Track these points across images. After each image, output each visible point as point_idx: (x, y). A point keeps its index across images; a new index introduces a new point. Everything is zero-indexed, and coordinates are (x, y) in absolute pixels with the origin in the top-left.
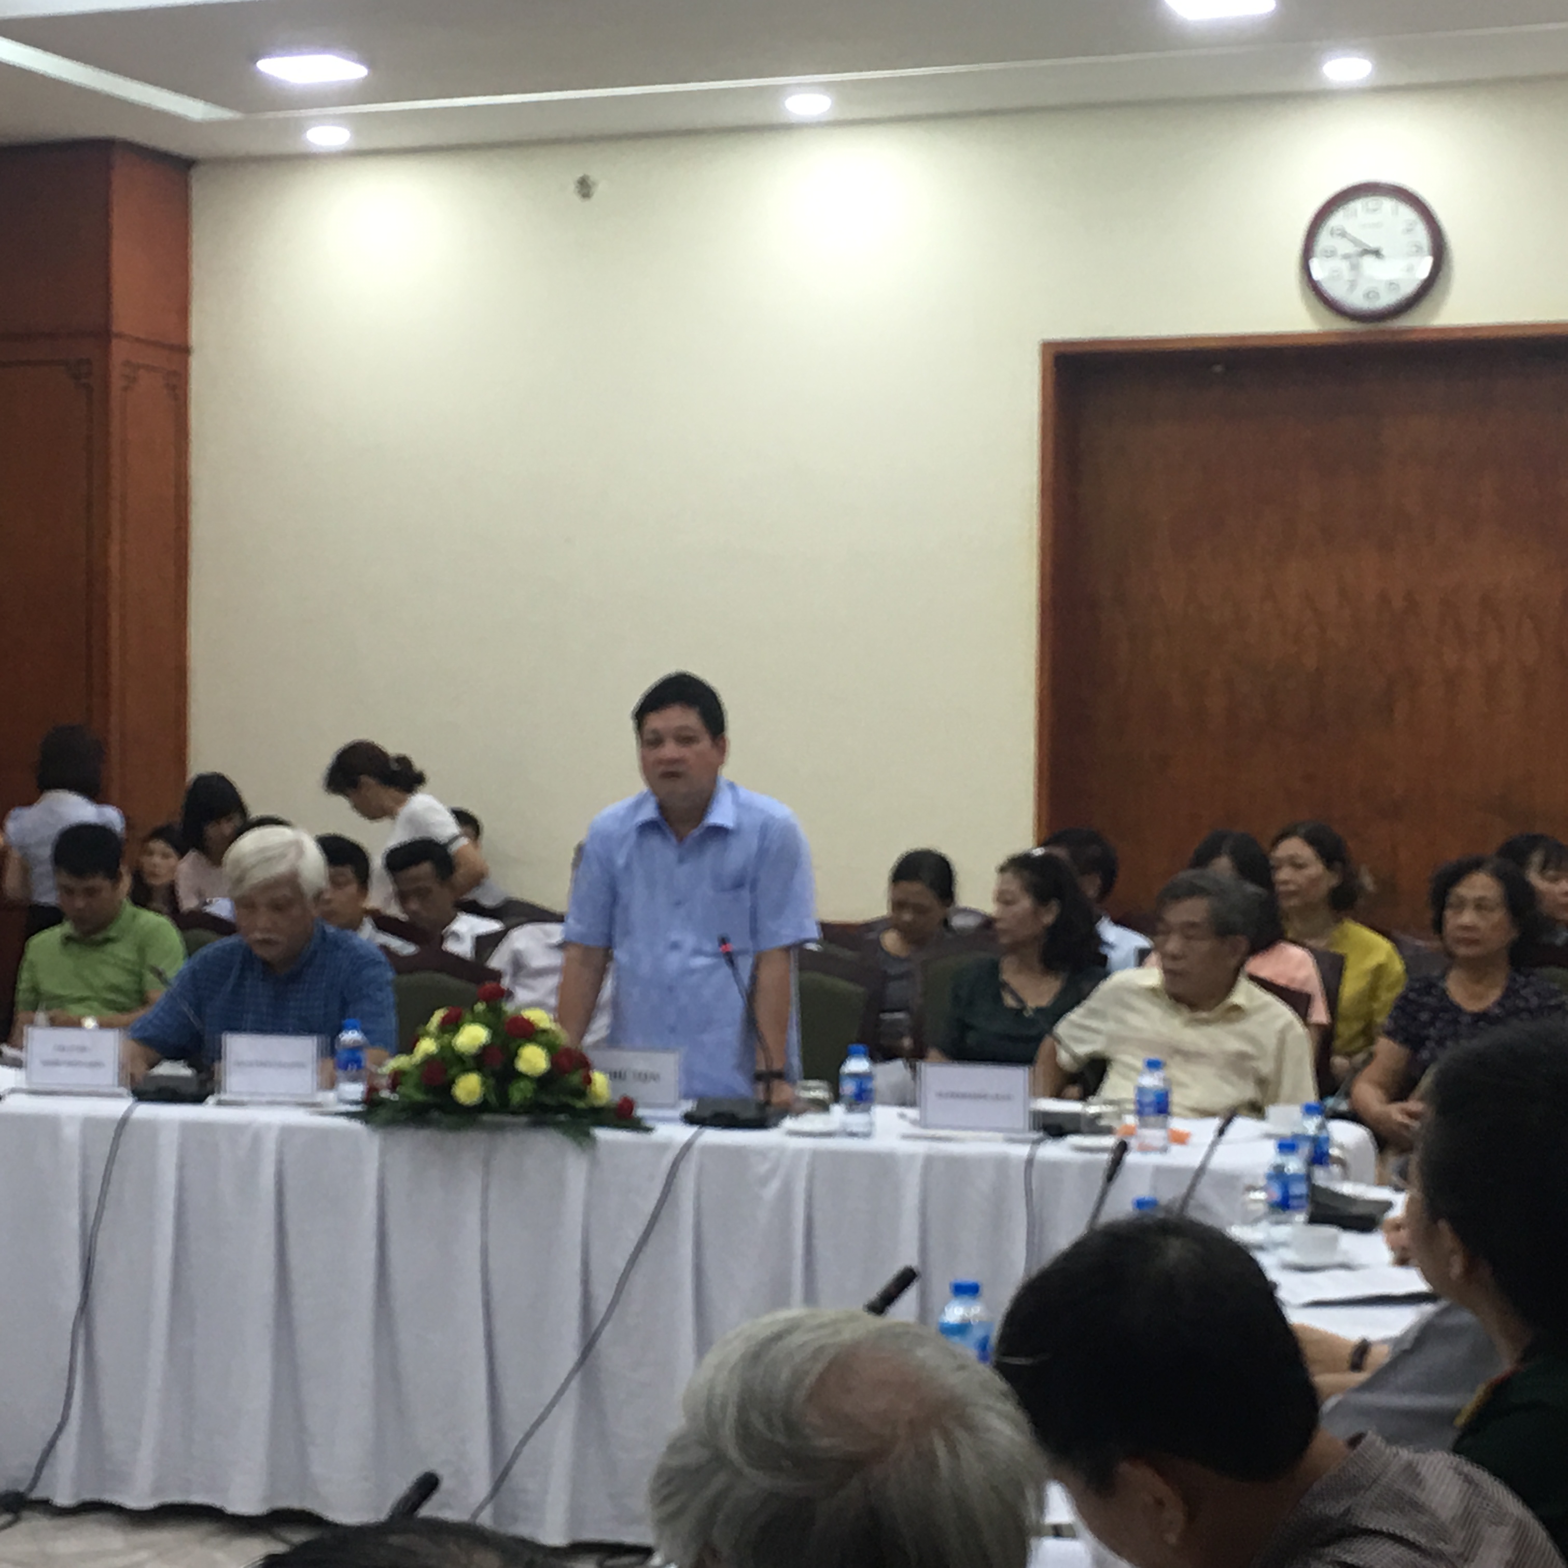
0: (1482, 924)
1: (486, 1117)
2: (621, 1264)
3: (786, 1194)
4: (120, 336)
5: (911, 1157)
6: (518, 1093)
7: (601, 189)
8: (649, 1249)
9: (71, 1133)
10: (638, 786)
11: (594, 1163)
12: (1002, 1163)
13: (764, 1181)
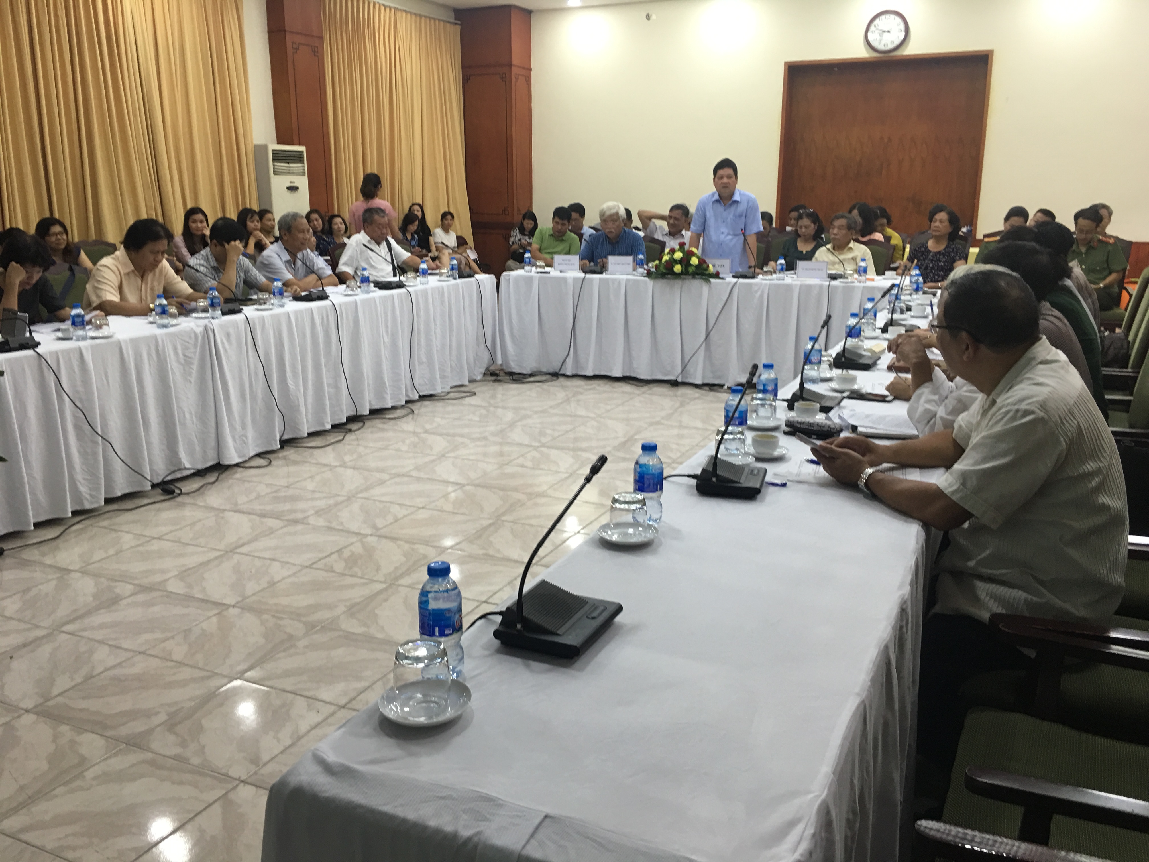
0: (940, 226)
1: (682, 276)
2: (717, 314)
3: (762, 295)
4: (515, 66)
5: (796, 285)
6: (691, 270)
7: (654, 17)
8: (724, 310)
9: (570, 282)
10: (714, 189)
11: (710, 287)
12: (821, 287)
13: (756, 292)
